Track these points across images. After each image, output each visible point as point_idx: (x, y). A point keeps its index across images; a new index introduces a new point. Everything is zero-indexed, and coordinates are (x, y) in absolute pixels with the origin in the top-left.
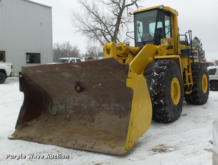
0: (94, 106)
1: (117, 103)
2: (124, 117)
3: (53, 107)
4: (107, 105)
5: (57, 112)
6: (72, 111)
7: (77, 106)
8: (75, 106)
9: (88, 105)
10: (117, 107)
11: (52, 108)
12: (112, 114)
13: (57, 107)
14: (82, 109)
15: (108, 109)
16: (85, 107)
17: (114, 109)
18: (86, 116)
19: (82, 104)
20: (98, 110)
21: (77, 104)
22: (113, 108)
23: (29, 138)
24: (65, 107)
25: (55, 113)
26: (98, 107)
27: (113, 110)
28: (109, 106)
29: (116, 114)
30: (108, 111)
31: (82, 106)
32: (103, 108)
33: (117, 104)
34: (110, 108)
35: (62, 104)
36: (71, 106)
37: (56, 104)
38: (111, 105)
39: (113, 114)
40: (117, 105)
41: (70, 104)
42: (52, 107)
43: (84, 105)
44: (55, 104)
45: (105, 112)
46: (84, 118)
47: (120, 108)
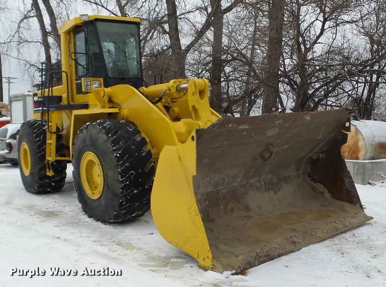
0: (238, 185)
1: (269, 173)
2: (279, 191)
4: (257, 179)
7: (211, 192)
8: (208, 194)
9: (230, 186)
10: (268, 179)
12: (263, 191)
14: (221, 195)
15: (258, 186)
16: (225, 191)
18: (230, 205)
19: (220, 187)
20: (245, 190)
21: (210, 189)
22: (264, 182)
26: (244, 185)
27: (264, 185)
28: (259, 181)
29: (269, 190)
30: (258, 189)
31: (220, 190)
32: (252, 185)
34: (260, 184)
39: (265, 191)
40: (269, 176)
43: (223, 188)
45: (255, 191)
46: (230, 209)
47: (272, 179)
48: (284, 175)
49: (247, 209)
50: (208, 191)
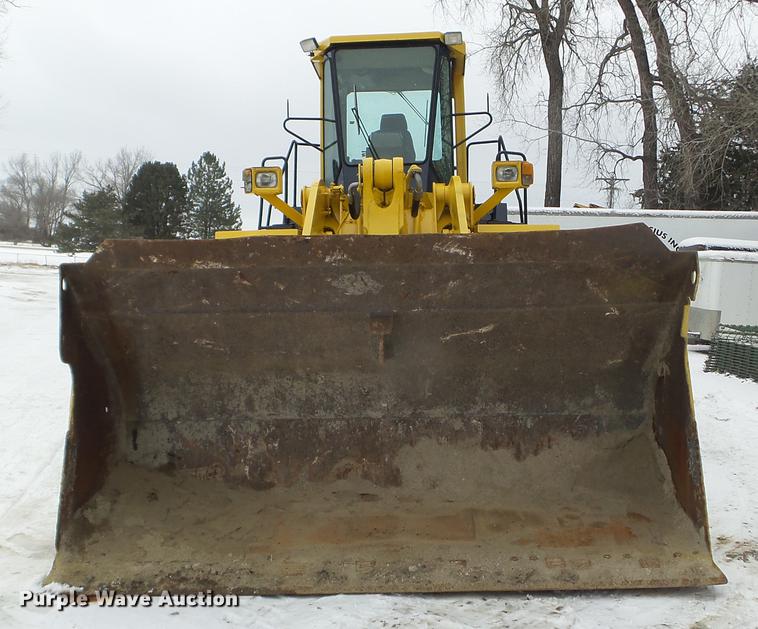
0: (384, 417)
1: (502, 401)
2: (536, 453)
3: (143, 434)
4: (455, 410)
5: (171, 455)
6: (263, 447)
7: (291, 420)
8: (280, 425)
9: (356, 416)
10: (499, 415)
11: (134, 440)
12: (477, 444)
13: (172, 430)
14: (321, 432)
15: (457, 428)
16: (337, 426)
17: (486, 427)
18: (345, 461)
19: (321, 413)
20: (407, 432)
21: (289, 414)
22: (483, 420)
23: (184, 579)
24: (222, 431)
25: (164, 460)
26: (404, 421)
27: (480, 429)
28: (462, 415)
29: (496, 446)
30: (455, 436)
31: (320, 420)
32: (433, 424)
33: (503, 406)
34: (467, 423)
35: (201, 415)
36: (259, 423)
37: (164, 418)
38: (472, 411)
39: (483, 445)
40: (502, 408)
41: (250, 414)
42: (135, 434)
43: (333, 416)
44: (159, 417)
45: (443, 439)
46: (338, 469)
47: (515, 418)
48: (566, 413)
49: (394, 479)
50: (282, 417)
